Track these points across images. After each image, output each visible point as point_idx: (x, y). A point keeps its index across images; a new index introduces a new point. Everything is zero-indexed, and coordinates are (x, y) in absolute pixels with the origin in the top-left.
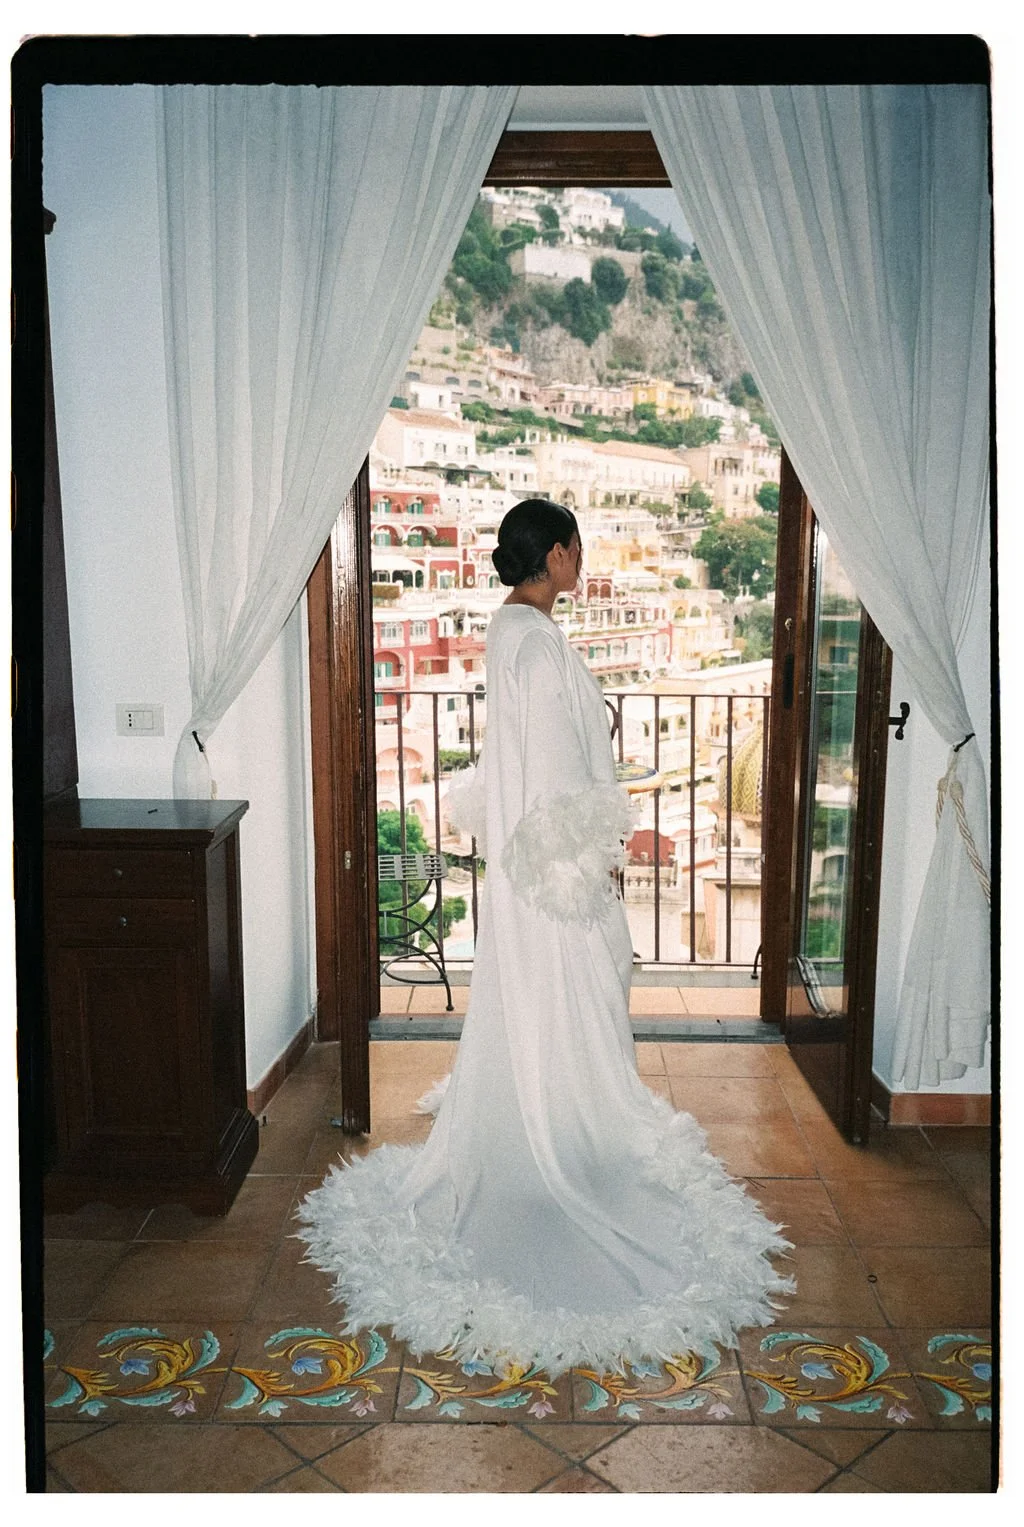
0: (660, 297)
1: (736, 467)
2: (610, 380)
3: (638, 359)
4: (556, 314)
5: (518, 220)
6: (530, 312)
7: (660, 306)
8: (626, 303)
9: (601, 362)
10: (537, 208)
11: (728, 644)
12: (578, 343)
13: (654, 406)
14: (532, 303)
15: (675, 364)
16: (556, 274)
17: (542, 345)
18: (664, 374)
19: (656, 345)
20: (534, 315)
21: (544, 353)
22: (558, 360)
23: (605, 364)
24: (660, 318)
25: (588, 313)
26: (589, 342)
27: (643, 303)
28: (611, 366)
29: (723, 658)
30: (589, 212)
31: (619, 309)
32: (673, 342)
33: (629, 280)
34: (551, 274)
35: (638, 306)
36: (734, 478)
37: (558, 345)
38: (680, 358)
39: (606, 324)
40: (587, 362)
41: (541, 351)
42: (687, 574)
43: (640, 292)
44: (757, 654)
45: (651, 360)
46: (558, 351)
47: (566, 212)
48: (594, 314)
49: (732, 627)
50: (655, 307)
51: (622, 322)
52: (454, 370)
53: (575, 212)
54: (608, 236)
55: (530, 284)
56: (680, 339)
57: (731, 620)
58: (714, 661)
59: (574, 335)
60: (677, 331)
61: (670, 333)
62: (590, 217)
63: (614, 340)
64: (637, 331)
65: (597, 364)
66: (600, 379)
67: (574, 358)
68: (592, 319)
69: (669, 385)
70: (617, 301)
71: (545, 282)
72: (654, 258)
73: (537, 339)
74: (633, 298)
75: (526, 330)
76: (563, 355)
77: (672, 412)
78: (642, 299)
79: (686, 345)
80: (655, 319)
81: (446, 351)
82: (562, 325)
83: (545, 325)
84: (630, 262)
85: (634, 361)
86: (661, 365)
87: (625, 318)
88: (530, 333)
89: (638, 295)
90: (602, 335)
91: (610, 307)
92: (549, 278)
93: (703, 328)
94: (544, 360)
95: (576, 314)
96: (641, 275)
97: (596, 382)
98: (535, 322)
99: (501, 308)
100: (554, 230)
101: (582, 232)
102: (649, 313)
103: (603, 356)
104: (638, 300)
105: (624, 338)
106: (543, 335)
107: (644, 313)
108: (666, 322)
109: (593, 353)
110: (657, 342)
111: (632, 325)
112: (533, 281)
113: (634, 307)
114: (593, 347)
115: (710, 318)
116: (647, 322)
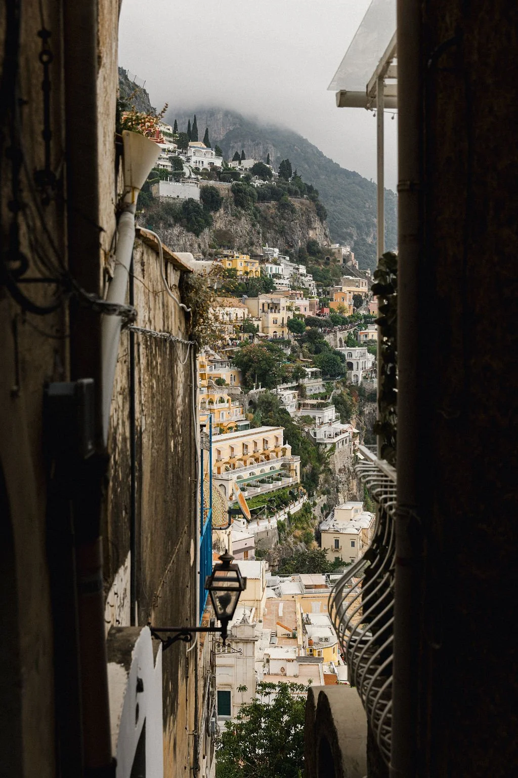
0: (243, 207)
1: (276, 307)
2: (210, 255)
3: (229, 242)
4: (177, 220)
5: (158, 165)
7: (243, 212)
8: (222, 211)
9: (205, 246)
10: (170, 159)
11: (242, 417)
12: (191, 236)
13: (235, 270)
14: (162, 213)
15: (252, 244)
16: (178, 196)
17: (169, 236)
18: (245, 250)
19: (241, 234)
20: (164, 220)
21: (170, 241)
22: (179, 245)
23: (208, 246)
24: (243, 218)
25: (195, 218)
26: (197, 235)
27: (232, 211)
28: (211, 246)
29: (237, 426)
30: (201, 159)
31: (218, 215)
32: (251, 231)
33: (223, 198)
34: (175, 196)
35: (230, 211)
36: (274, 314)
37: (178, 236)
38: (255, 240)
39: (209, 223)
40: (196, 246)
41: (168, 240)
42: (224, 377)
43: (231, 205)
44: (259, 423)
45: (238, 242)
46: (178, 240)
47: (188, 160)
48: (200, 219)
49: (247, 407)
50: (240, 212)
51: (219, 221)
53: (193, 159)
54: (213, 173)
55: (162, 203)
57: (247, 403)
58: (230, 428)
59: (188, 231)
60: (253, 225)
61: (248, 227)
62: (203, 162)
63: (214, 231)
64: (229, 226)
65: (202, 246)
66: (204, 254)
67: (188, 243)
68: (198, 222)
69: (246, 258)
70: (217, 210)
71: (171, 201)
72: (239, 185)
73: (166, 233)
74: (226, 208)
76: (181, 242)
77: (247, 273)
78: (231, 209)
79: (259, 233)
80: (240, 219)
82: (181, 226)
83: (170, 226)
84: (224, 188)
85: (226, 243)
86: (243, 245)
87: (220, 220)
88: (162, 230)
89: (229, 206)
90: (206, 230)
91: (212, 214)
92: (174, 199)
95: (189, 220)
96: (231, 194)
97: (202, 257)
98: (165, 224)
99: (144, 217)
100: (181, 171)
101: (196, 171)
102: (237, 216)
103: (207, 241)
104: (229, 209)
105: (221, 230)
106: (170, 231)
107: (233, 216)
108: (246, 221)
109: (200, 240)
110: (241, 232)
111: (225, 223)
112: (164, 200)
113: (227, 213)
114: (200, 237)
115: (286, 211)
116: (234, 221)
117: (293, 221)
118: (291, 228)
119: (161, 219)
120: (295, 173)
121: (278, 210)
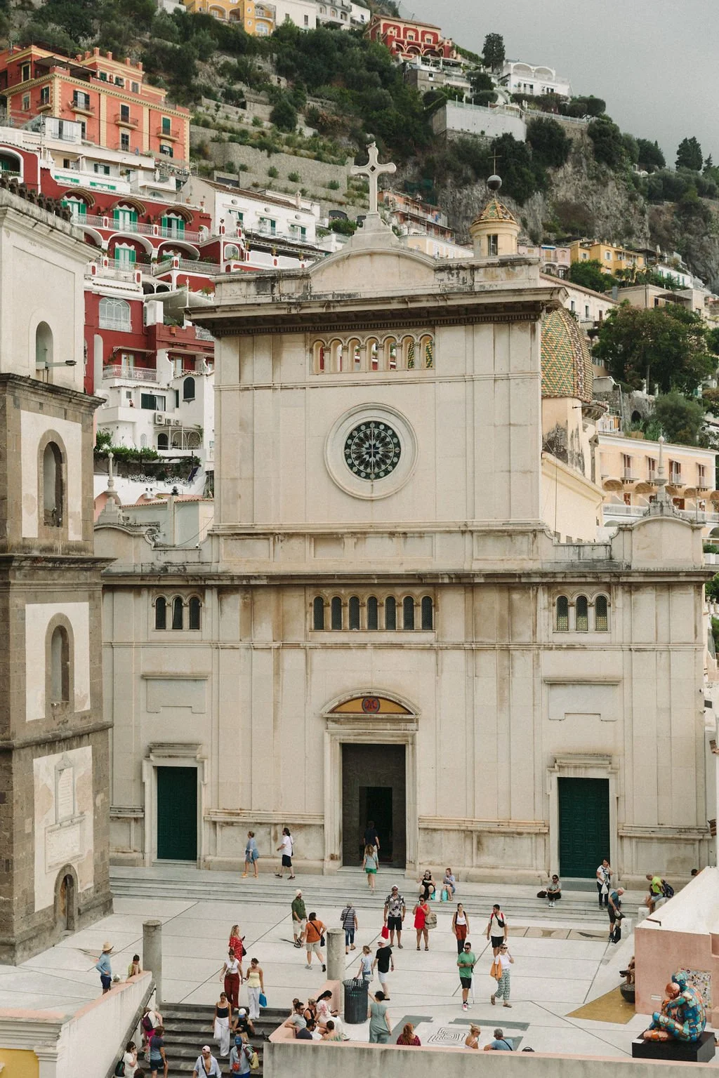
0: (611, 163)
2: (546, 241)
3: (585, 223)
4: (481, 170)
5: (445, 85)
6: (449, 167)
7: (612, 173)
8: (569, 167)
9: (536, 224)
10: (469, 78)
12: (507, 202)
14: (450, 157)
15: (629, 233)
16: (483, 133)
17: (464, 201)
18: (615, 239)
19: (607, 212)
20: (454, 170)
21: (466, 210)
23: (541, 226)
24: (611, 184)
25: (517, 168)
26: (520, 202)
27: (589, 169)
28: (547, 227)
30: (529, 81)
31: (561, 174)
32: (628, 210)
33: (572, 143)
34: (478, 132)
35: (585, 170)
37: (482, 202)
38: (636, 226)
39: (544, 185)
41: (462, 208)
43: (587, 159)
45: (600, 226)
47: (504, 81)
48: (525, 170)
50: (604, 173)
51: (564, 186)
52: (341, 204)
53: (514, 80)
55: (452, 141)
56: (635, 208)
57: (627, 416)
60: (632, 198)
61: (622, 201)
62: (532, 86)
63: (554, 205)
64: (583, 197)
65: (531, 224)
66: (534, 238)
68: (522, 175)
69: (619, 248)
70: (559, 165)
71: (470, 138)
72: (603, 124)
73: (458, 195)
74: (577, 163)
75: (445, 187)
78: (588, 166)
79: (643, 213)
80: (605, 185)
81: (333, 186)
83: (467, 182)
84: (574, 127)
85: (578, 226)
86: (613, 233)
87: (568, 182)
88: (450, 189)
89: (584, 160)
90: (538, 197)
91: (550, 171)
92: (475, 136)
93: (686, 228)
94: (467, 218)
95: (504, 170)
96: (588, 140)
97: (530, 242)
98: (455, 177)
99: (416, 164)
102: (597, 178)
103: (539, 217)
104: (584, 165)
105: (567, 203)
106: (465, 192)
107: (591, 179)
108: (618, 189)
109: (526, 213)
110: (608, 208)
111: (577, 190)
112: (456, 138)
113: (579, 171)
114: (525, 206)
115: (693, 218)
116: (595, 188)
117: (706, 234)
118: (702, 248)
119: (449, 168)
120: (708, 161)
121: (678, 216)
